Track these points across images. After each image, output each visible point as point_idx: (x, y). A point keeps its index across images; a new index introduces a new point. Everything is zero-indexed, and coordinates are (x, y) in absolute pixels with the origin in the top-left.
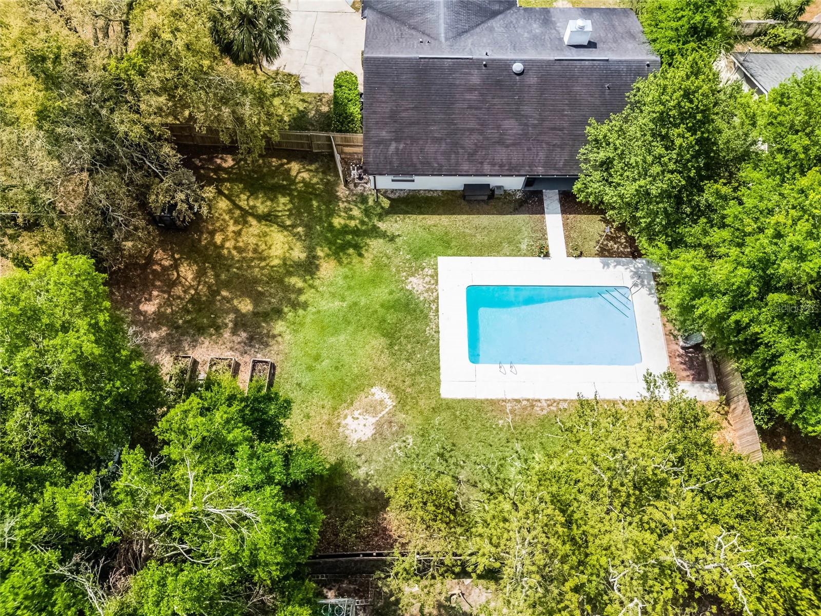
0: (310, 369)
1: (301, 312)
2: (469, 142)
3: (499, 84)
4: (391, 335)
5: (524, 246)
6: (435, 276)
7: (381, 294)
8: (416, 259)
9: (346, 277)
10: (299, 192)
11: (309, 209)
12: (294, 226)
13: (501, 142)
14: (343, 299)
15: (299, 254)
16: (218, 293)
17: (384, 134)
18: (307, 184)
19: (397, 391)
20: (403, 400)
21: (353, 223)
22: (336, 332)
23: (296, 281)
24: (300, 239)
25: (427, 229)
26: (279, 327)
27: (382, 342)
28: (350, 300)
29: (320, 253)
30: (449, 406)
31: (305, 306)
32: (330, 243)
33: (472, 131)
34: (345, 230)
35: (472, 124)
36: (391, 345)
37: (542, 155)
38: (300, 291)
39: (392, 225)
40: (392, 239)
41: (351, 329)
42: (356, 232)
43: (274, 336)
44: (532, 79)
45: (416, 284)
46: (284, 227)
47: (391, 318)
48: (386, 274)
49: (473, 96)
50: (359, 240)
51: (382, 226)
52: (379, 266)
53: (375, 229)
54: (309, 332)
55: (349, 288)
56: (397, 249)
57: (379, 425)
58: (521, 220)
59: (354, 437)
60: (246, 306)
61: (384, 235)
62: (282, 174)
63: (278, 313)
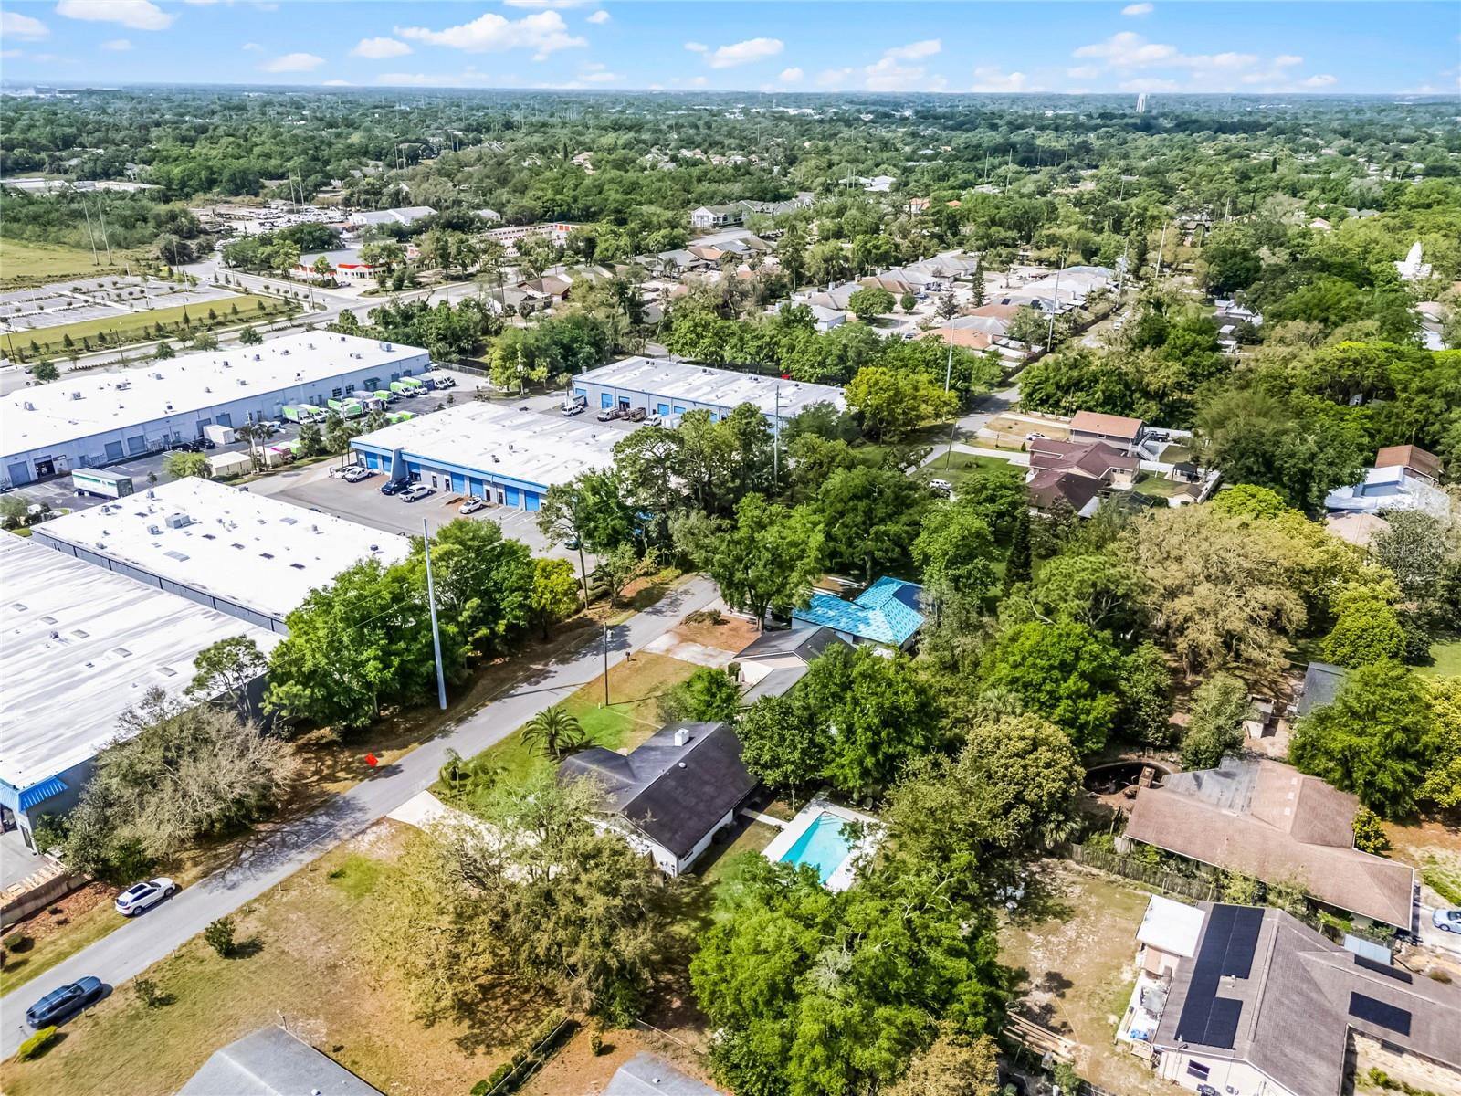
2: (701, 807)
3: (683, 777)
5: (769, 835)
9: (727, 910)
12: (674, 919)
13: (713, 798)
15: (695, 924)
21: (694, 894)
24: (685, 920)
29: (702, 915)
32: (699, 908)
34: (695, 900)
35: (694, 801)
37: (733, 790)
39: (709, 878)
42: (701, 895)
44: (692, 766)
49: (681, 790)
50: (707, 896)
51: (706, 883)
53: (705, 887)
56: (727, 884)
58: (751, 829)
61: (712, 885)
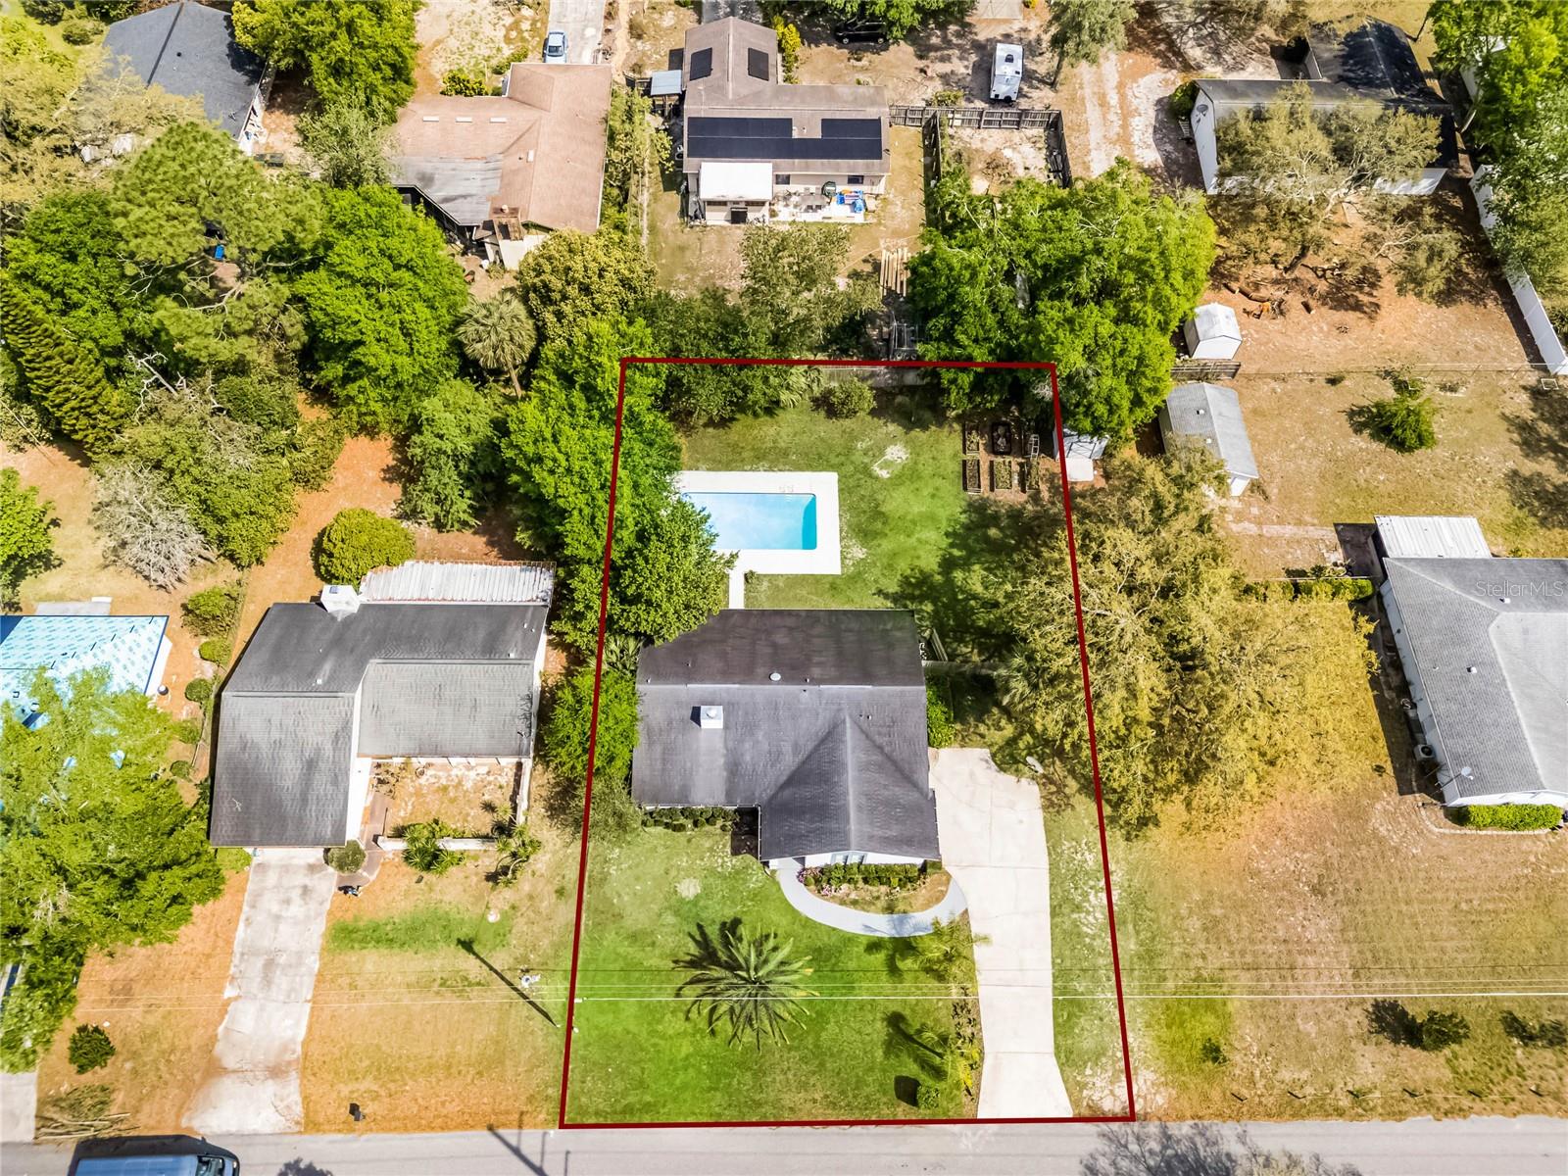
0: (937, 489)
1: (950, 530)
3: (793, 668)
4: (877, 514)
5: (765, 584)
6: (843, 558)
7: (887, 545)
8: (859, 573)
9: (918, 557)
10: (967, 632)
11: (956, 617)
12: (966, 600)
13: (791, 629)
14: (919, 540)
15: (958, 575)
16: (1018, 543)
17: (898, 634)
18: (961, 640)
19: (870, 476)
20: (866, 471)
22: (921, 514)
23: (956, 552)
24: (960, 587)
25: (851, 600)
26: (963, 518)
27: (883, 509)
28: (913, 541)
29: (938, 578)
30: (831, 468)
31: (947, 535)
32: (932, 587)
33: (819, 636)
34: (921, 599)
35: (816, 641)
36: (878, 505)
38: (952, 545)
40: (880, 592)
41: (909, 517)
42: (913, 598)
43: (965, 512)
44: (761, 671)
45: (859, 552)
46: (975, 597)
47: (879, 525)
48: (885, 560)
49: (816, 659)
50: (909, 590)
51: (889, 604)
52: (890, 567)
54: (943, 514)
55: (915, 549)
56: (876, 581)
57: (882, 453)
59: (898, 447)
60: (993, 532)
61: (886, 596)
62: (987, 649)
63: (967, 528)
